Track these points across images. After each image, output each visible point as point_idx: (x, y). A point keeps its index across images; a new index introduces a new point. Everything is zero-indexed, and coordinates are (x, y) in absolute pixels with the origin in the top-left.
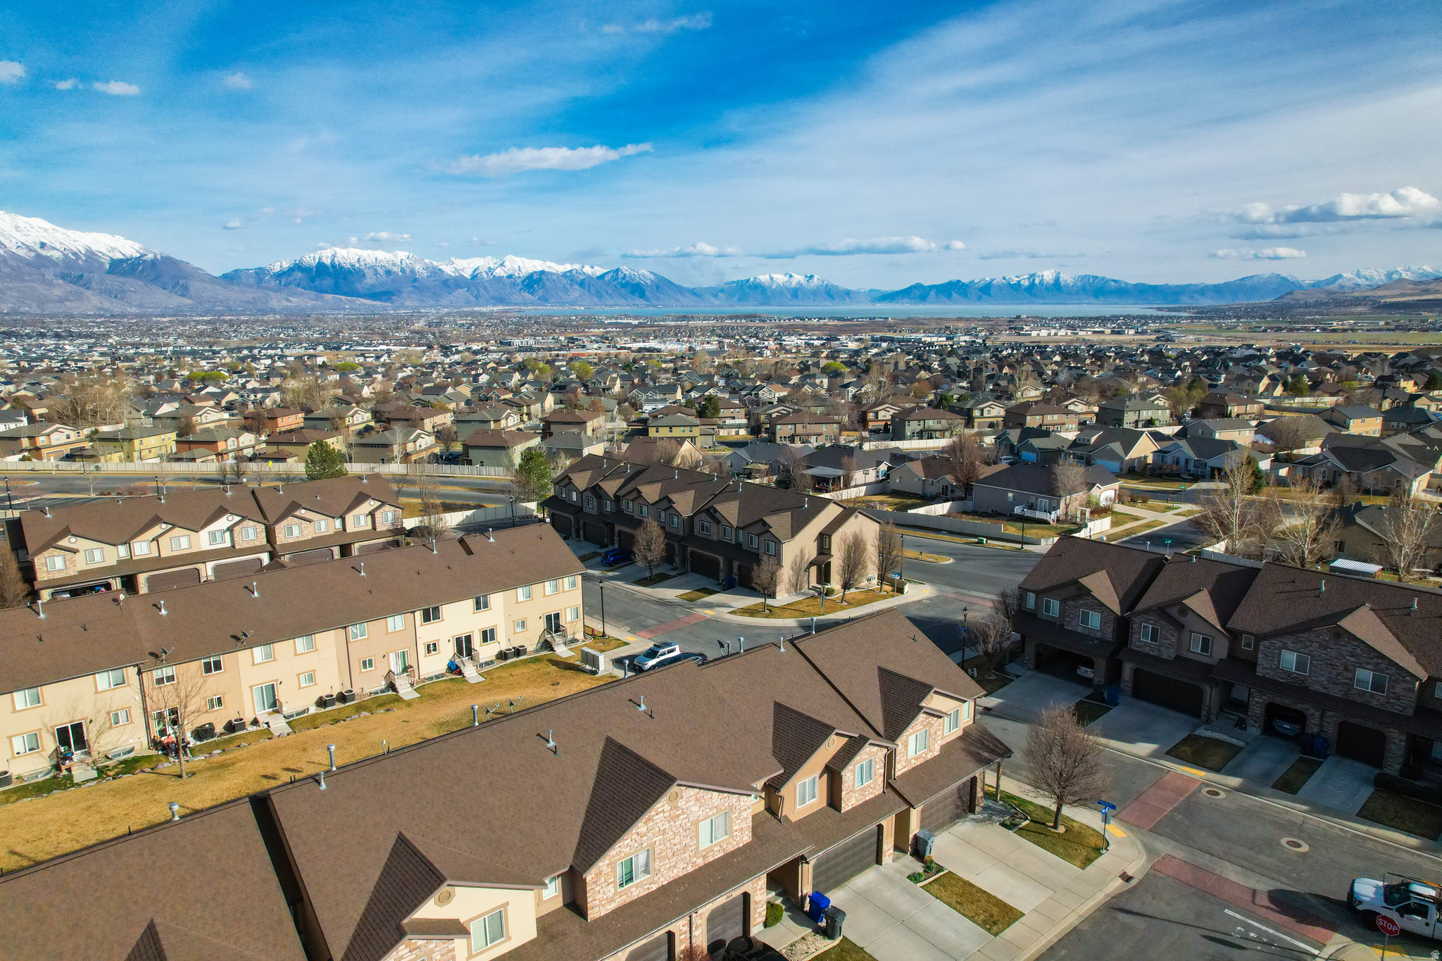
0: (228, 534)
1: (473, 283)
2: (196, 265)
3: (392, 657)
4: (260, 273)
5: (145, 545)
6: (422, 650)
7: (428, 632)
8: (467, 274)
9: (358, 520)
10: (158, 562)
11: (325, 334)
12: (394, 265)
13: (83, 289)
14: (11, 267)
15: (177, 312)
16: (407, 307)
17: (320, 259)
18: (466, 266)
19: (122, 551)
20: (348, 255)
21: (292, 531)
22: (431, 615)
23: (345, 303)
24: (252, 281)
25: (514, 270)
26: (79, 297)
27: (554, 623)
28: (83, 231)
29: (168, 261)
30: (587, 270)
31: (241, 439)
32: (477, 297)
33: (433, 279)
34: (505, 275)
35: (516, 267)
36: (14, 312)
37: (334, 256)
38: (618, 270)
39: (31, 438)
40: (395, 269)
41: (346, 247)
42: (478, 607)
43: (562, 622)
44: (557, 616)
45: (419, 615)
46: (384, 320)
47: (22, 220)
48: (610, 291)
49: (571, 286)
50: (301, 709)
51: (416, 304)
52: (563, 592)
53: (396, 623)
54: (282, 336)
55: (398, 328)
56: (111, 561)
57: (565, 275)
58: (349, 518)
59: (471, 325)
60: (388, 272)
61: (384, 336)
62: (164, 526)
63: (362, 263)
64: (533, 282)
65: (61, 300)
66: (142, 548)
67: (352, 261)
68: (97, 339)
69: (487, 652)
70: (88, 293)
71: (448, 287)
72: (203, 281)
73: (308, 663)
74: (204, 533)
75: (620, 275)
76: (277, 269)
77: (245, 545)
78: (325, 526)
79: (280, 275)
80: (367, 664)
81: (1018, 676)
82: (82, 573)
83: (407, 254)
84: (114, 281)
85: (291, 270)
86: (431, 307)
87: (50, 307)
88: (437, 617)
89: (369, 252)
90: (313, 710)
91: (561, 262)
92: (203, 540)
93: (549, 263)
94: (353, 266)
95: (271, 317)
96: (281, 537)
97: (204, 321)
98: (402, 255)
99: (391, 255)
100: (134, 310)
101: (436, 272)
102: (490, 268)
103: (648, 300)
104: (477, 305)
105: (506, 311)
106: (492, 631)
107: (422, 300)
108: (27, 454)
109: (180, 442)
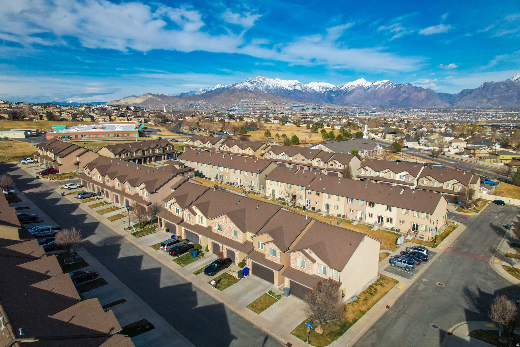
0: (404, 177)
3: (358, 212)
5: (383, 174)
6: (367, 215)
7: (370, 210)
9: (448, 185)
21: (424, 182)
22: (372, 204)
27: (416, 228)
39: (474, 150)
42: (387, 209)
43: (419, 229)
44: (417, 225)
45: (368, 203)
50: (334, 214)
52: (422, 218)
53: (361, 203)
56: (374, 176)
58: (445, 183)
62: (389, 170)
69: (386, 225)
73: (337, 203)
77: (407, 182)
78: (436, 184)
80: (352, 211)
82: (367, 176)
88: (373, 206)
90: (336, 216)
92: (397, 177)
96: (420, 183)
106: (391, 219)
108: (471, 155)
109: (513, 159)
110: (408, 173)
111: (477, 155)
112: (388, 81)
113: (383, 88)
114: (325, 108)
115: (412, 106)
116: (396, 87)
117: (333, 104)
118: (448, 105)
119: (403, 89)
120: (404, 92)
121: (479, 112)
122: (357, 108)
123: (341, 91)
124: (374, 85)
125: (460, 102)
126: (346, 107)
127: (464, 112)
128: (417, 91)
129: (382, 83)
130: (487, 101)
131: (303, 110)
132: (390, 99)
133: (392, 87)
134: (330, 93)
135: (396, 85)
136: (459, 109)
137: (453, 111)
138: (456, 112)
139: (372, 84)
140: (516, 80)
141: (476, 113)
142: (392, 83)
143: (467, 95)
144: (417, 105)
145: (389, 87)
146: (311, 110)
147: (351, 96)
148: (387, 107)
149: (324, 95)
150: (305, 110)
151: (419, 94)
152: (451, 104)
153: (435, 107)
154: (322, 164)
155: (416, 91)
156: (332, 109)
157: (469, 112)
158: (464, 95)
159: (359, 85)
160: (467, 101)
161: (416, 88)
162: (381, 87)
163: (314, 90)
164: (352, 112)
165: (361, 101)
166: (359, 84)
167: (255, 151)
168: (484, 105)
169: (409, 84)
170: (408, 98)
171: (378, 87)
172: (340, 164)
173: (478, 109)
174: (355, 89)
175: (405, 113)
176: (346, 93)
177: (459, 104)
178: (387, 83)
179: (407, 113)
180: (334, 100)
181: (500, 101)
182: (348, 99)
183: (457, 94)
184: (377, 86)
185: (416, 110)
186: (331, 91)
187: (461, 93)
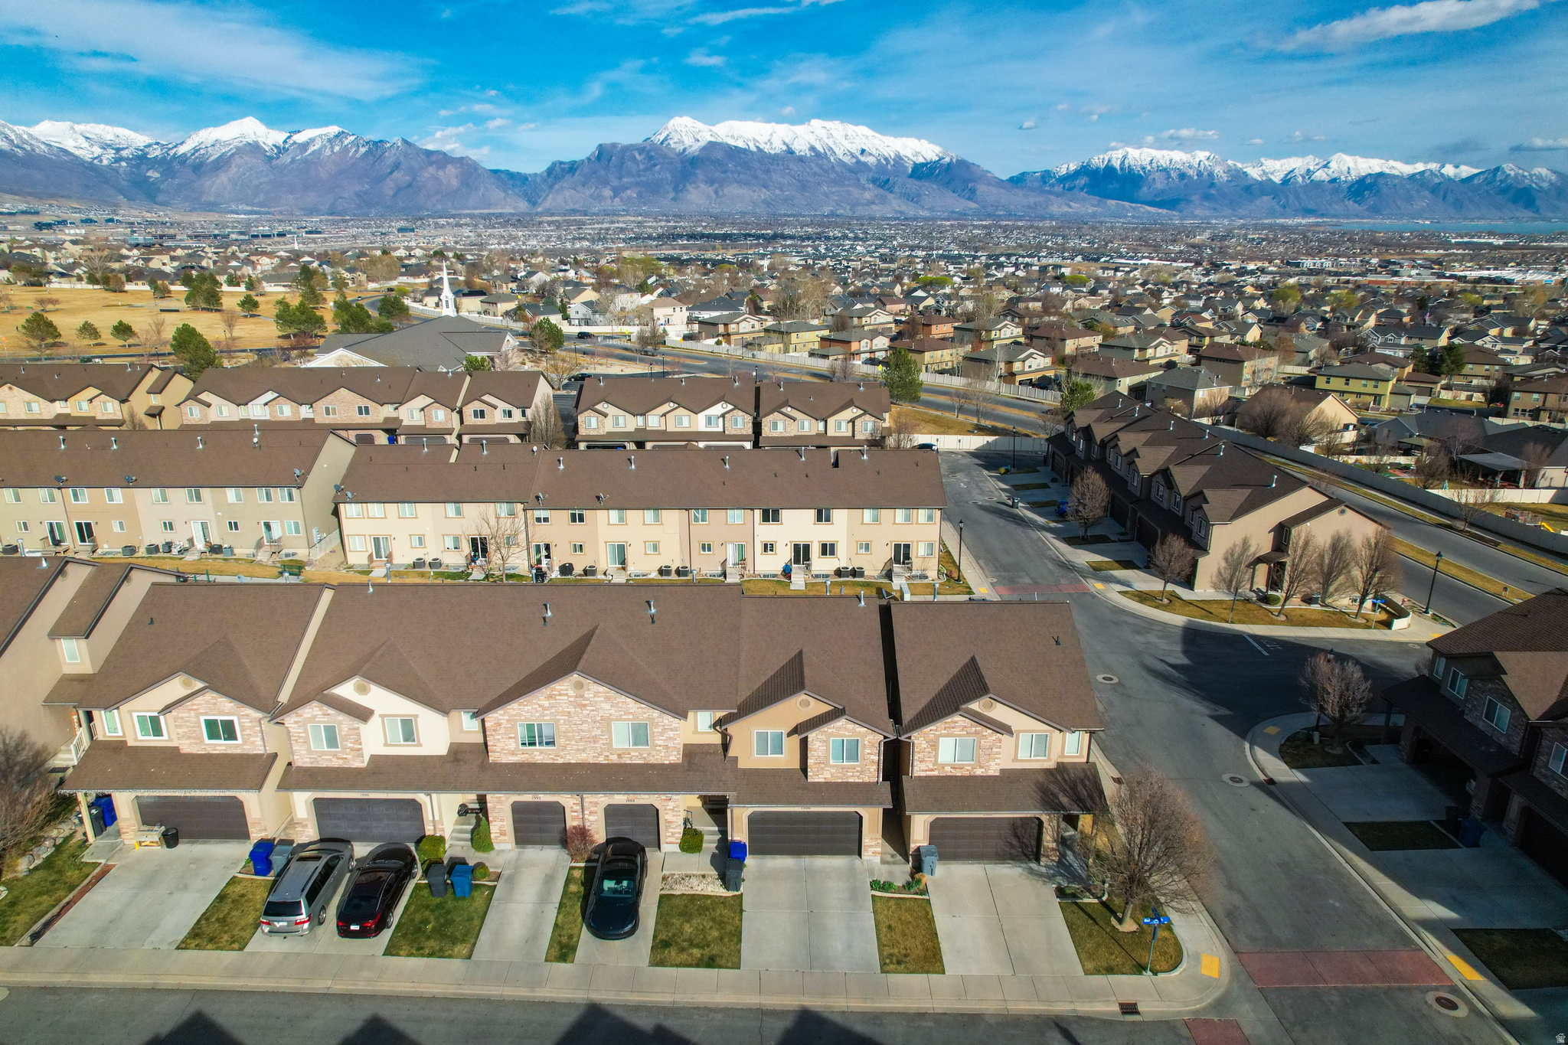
0: (721, 420)
1: (1284, 191)
2: (986, 168)
3: (730, 548)
4: (1046, 175)
5: (656, 418)
6: (759, 548)
7: (766, 532)
8: (1277, 179)
9: (839, 425)
10: (663, 435)
11: (1094, 243)
12: (1190, 167)
13: (887, 193)
14: (836, 172)
15: (963, 215)
16: (1195, 217)
17: (1109, 161)
18: (1277, 168)
19: (640, 420)
20: (1139, 156)
21: (777, 426)
22: (770, 516)
23: (1128, 211)
24: (1036, 184)
25: (1342, 173)
26: (883, 200)
27: (903, 554)
28: (896, 137)
29: (962, 164)
30: (1449, 170)
31: (875, 341)
32: (1284, 207)
33: (1233, 183)
34: (1327, 179)
35: (1344, 169)
36: (832, 214)
37: (1125, 157)
38: (1497, 169)
40: (1191, 172)
41: (1140, 147)
42: (819, 519)
43: (912, 554)
44: (907, 547)
45: (758, 513)
46: (1163, 231)
47: (851, 129)
48: (1476, 199)
49: (1418, 191)
50: (645, 572)
51: (1207, 213)
52: (917, 523)
53: (736, 516)
54: (1049, 244)
55: (1175, 241)
56: (631, 428)
57: (1412, 177)
58: (831, 421)
59: (1263, 240)
60: (1182, 176)
61: (1156, 248)
62: (672, 404)
63: (1154, 165)
64: (1365, 188)
65: (871, 203)
66: (654, 421)
67: (1144, 163)
68: (885, 241)
69: (822, 565)
70: (890, 196)
71: (1251, 193)
72: (989, 184)
73: (654, 533)
74: (702, 417)
75: (1499, 176)
76: (1064, 171)
77: (733, 432)
78: (809, 427)
79: (1063, 179)
80: (706, 547)
81: (1375, 762)
82: (609, 434)
83: (1207, 154)
84: (912, 185)
85: (1077, 174)
86: (1224, 217)
87: (860, 211)
88: (776, 519)
89: (1165, 152)
90: (654, 575)
91: (1410, 160)
92: (699, 422)
93: (1392, 163)
94: (1143, 168)
95: (1047, 224)
96: (766, 431)
97: (982, 225)
98: (1202, 155)
99: (1189, 156)
100: (926, 214)
101: (1238, 175)
102: (1308, 171)
103: (1537, 211)
104: (1283, 216)
105: (1317, 225)
106: (832, 546)
107: (1215, 209)
108: (720, 338)
109: (823, 339)
110: (730, 407)
111: (733, 338)
112: (341, 130)
113: (328, 152)
114: (132, 220)
115: (427, 210)
116: (369, 152)
117: (161, 204)
118: (523, 206)
119: (390, 159)
120: (397, 166)
121: (602, 223)
122: (256, 220)
123: (183, 159)
124: (295, 143)
125: (550, 196)
126: (215, 217)
127: (569, 223)
128: (433, 163)
129: (320, 136)
130: (611, 193)
131: (40, 226)
132: (358, 188)
133: (356, 151)
134: (138, 166)
135: (367, 143)
136: (552, 215)
137: (540, 223)
138: (549, 223)
139: (289, 137)
140: (662, 143)
141: (596, 226)
142: (353, 138)
143: (564, 177)
144: (439, 207)
145: (346, 149)
146: (77, 227)
147: (223, 178)
148: (354, 215)
149: (116, 171)
150: (49, 226)
151: (440, 173)
152: (529, 201)
153: (491, 211)
154: (441, 417)
155: (431, 164)
156: (162, 223)
157: (580, 225)
158: (558, 179)
159: (245, 141)
160: (567, 193)
161: (429, 153)
162: (320, 149)
163: (65, 151)
164: (242, 233)
165: (262, 197)
166: (243, 136)
167: (123, 401)
168: (607, 205)
169: (405, 141)
170: (410, 185)
171: (312, 149)
172: (508, 407)
173: (594, 214)
174: (233, 155)
175: (413, 230)
176: (199, 166)
177: (548, 203)
178: (337, 136)
179: (420, 231)
180: (159, 190)
181: (640, 194)
182: (214, 189)
183: (541, 175)
184: (304, 146)
185: (442, 221)
186: (141, 159)
187: (550, 171)
